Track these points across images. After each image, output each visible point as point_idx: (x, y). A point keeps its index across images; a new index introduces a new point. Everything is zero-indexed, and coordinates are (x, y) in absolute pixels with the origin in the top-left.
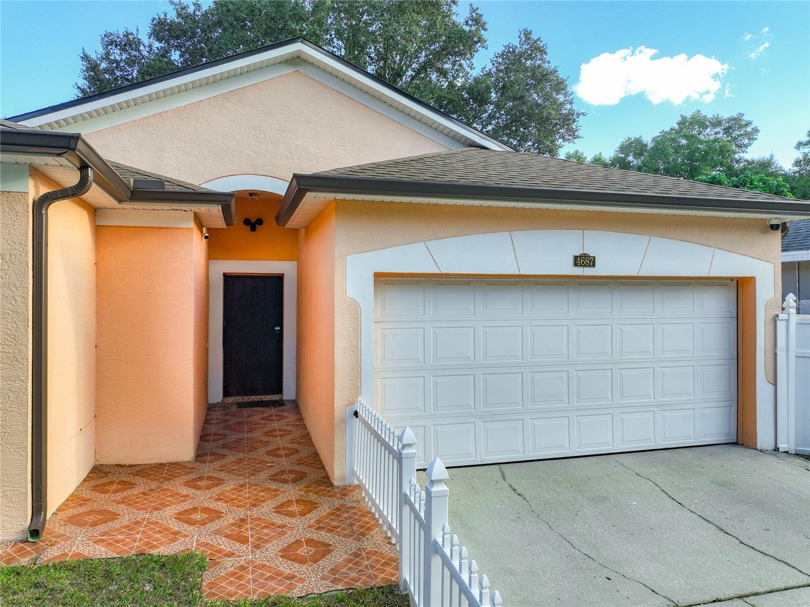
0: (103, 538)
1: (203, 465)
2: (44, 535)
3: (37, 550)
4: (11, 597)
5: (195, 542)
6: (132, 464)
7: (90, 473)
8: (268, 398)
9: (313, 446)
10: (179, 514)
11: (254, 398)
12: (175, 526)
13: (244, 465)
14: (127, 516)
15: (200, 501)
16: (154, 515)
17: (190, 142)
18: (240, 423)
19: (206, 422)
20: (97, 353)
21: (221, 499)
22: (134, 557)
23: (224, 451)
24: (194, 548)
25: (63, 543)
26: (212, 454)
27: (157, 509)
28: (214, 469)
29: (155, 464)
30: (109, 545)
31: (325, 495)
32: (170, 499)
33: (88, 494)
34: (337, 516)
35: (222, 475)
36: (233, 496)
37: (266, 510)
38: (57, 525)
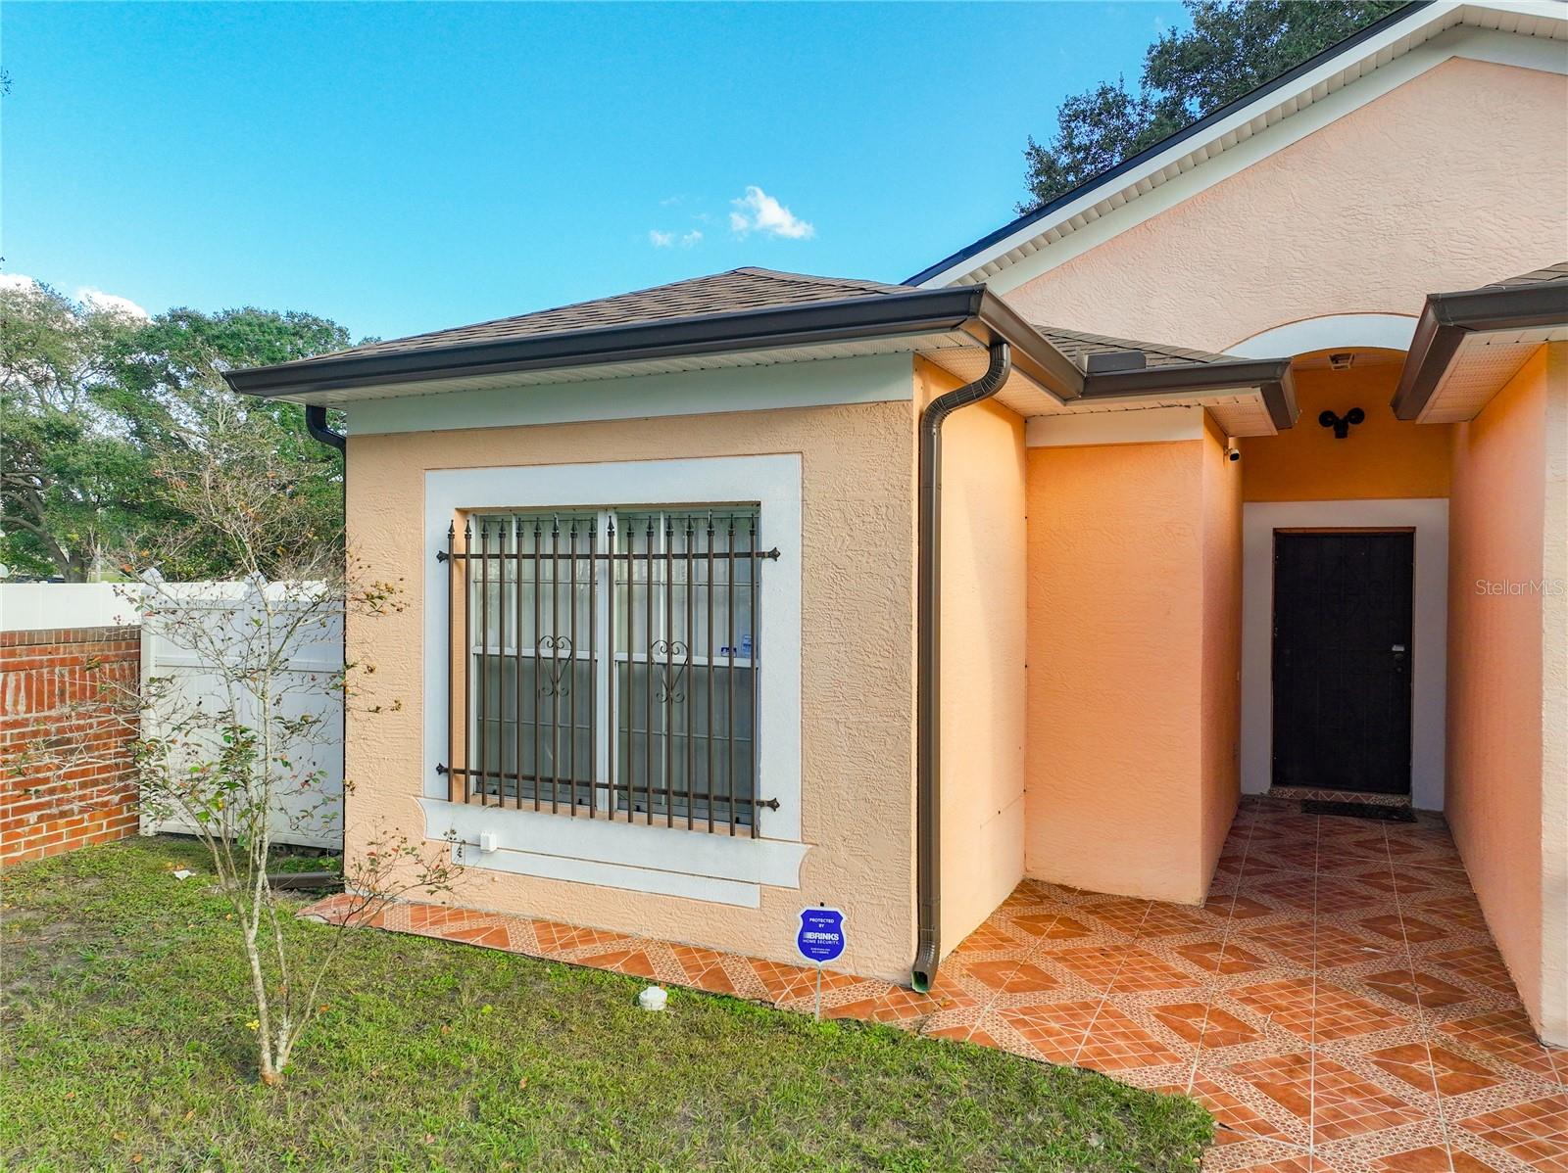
0: (1025, 1017)
1: (1220, 919)
2: (936, 986)
3: (924, 1009)
4: (880, 1079)
5: (1192, 1078)
6: (1086, 889)
7: (1015, 891)
8: (1375, 799)
9: (1485, 929)
10: (1165, 1009)
11: (1339, 795)
12: (1157, 1033)
13: (1309, 938)
14: (1069, 989)
15: (1210, 994)
16: (1117, 1000)
17: (1203, 268)
18: (1306, 845)
19: (1234, 831)
20: (1028, 678)
21: (1254, 1001)
22: (1075, 1072)
23: (1266, 900)
24: (1190, 1089)
25: (962, 1008)
26: (1240, 900)
27: (1123, 989)
28: (1243, 933)
29: (1128, 897)
30: (1034, 1034)
31: (1516, 1059)
32: (1151, 975)
33: (1008, 930)
34: (1550, 1121)
35: (1260, 950)
36: (1279, 1001)
37: (1357, 1050)
38: (957, 973)
